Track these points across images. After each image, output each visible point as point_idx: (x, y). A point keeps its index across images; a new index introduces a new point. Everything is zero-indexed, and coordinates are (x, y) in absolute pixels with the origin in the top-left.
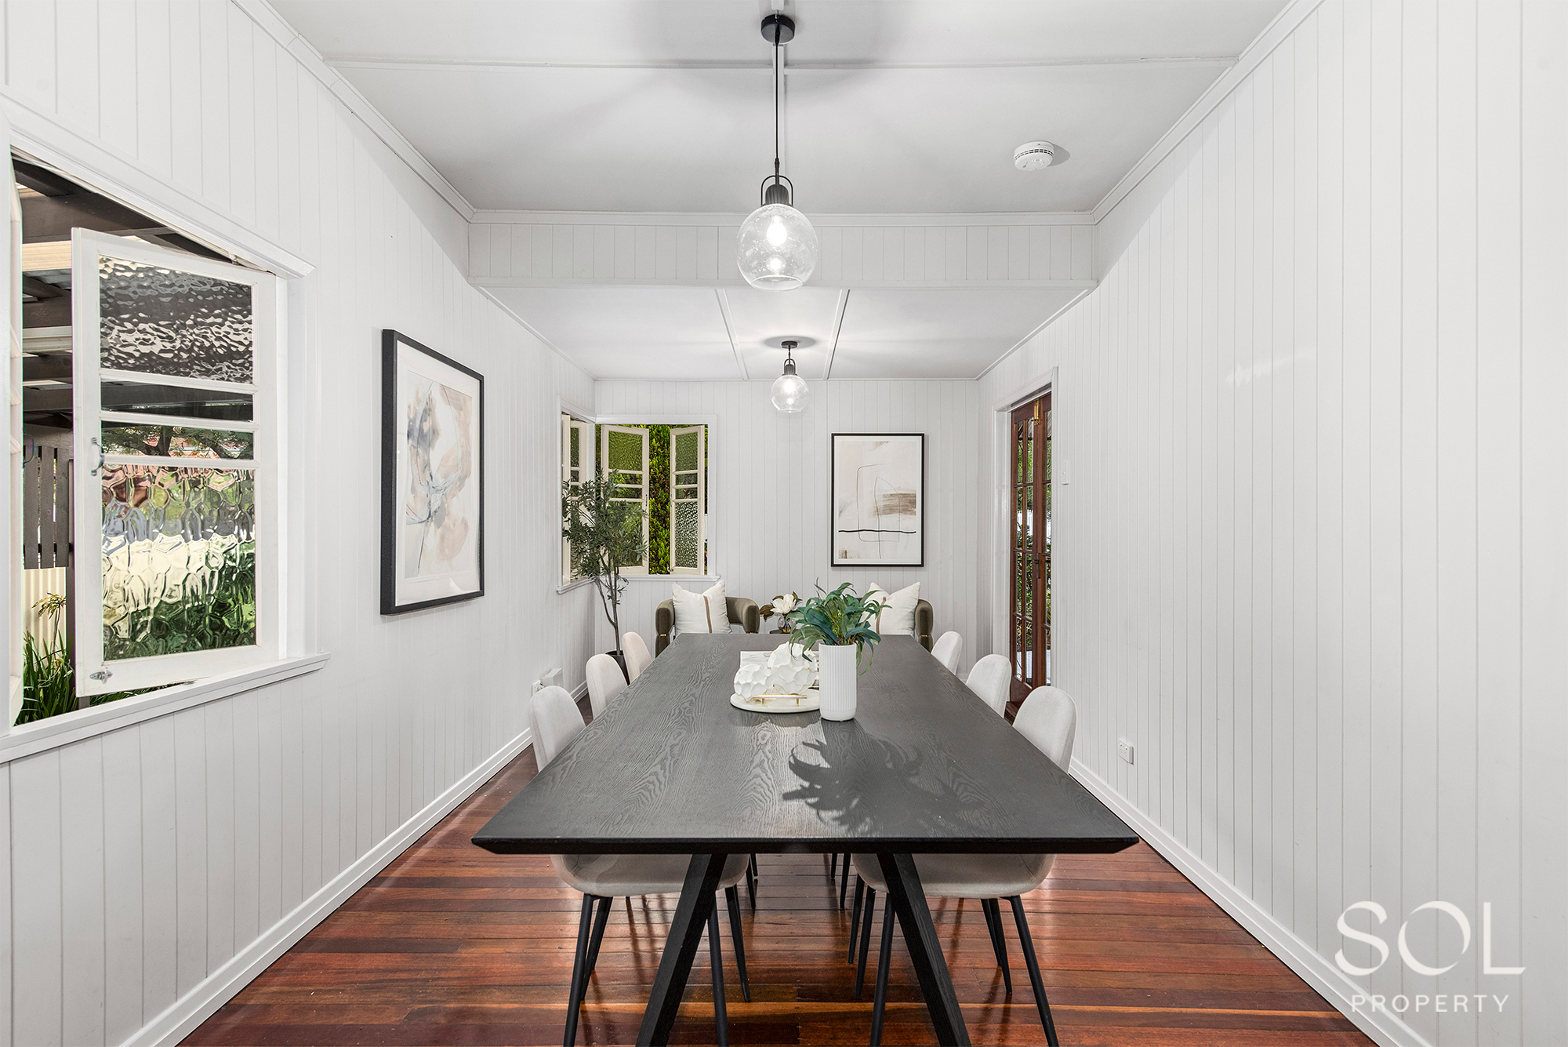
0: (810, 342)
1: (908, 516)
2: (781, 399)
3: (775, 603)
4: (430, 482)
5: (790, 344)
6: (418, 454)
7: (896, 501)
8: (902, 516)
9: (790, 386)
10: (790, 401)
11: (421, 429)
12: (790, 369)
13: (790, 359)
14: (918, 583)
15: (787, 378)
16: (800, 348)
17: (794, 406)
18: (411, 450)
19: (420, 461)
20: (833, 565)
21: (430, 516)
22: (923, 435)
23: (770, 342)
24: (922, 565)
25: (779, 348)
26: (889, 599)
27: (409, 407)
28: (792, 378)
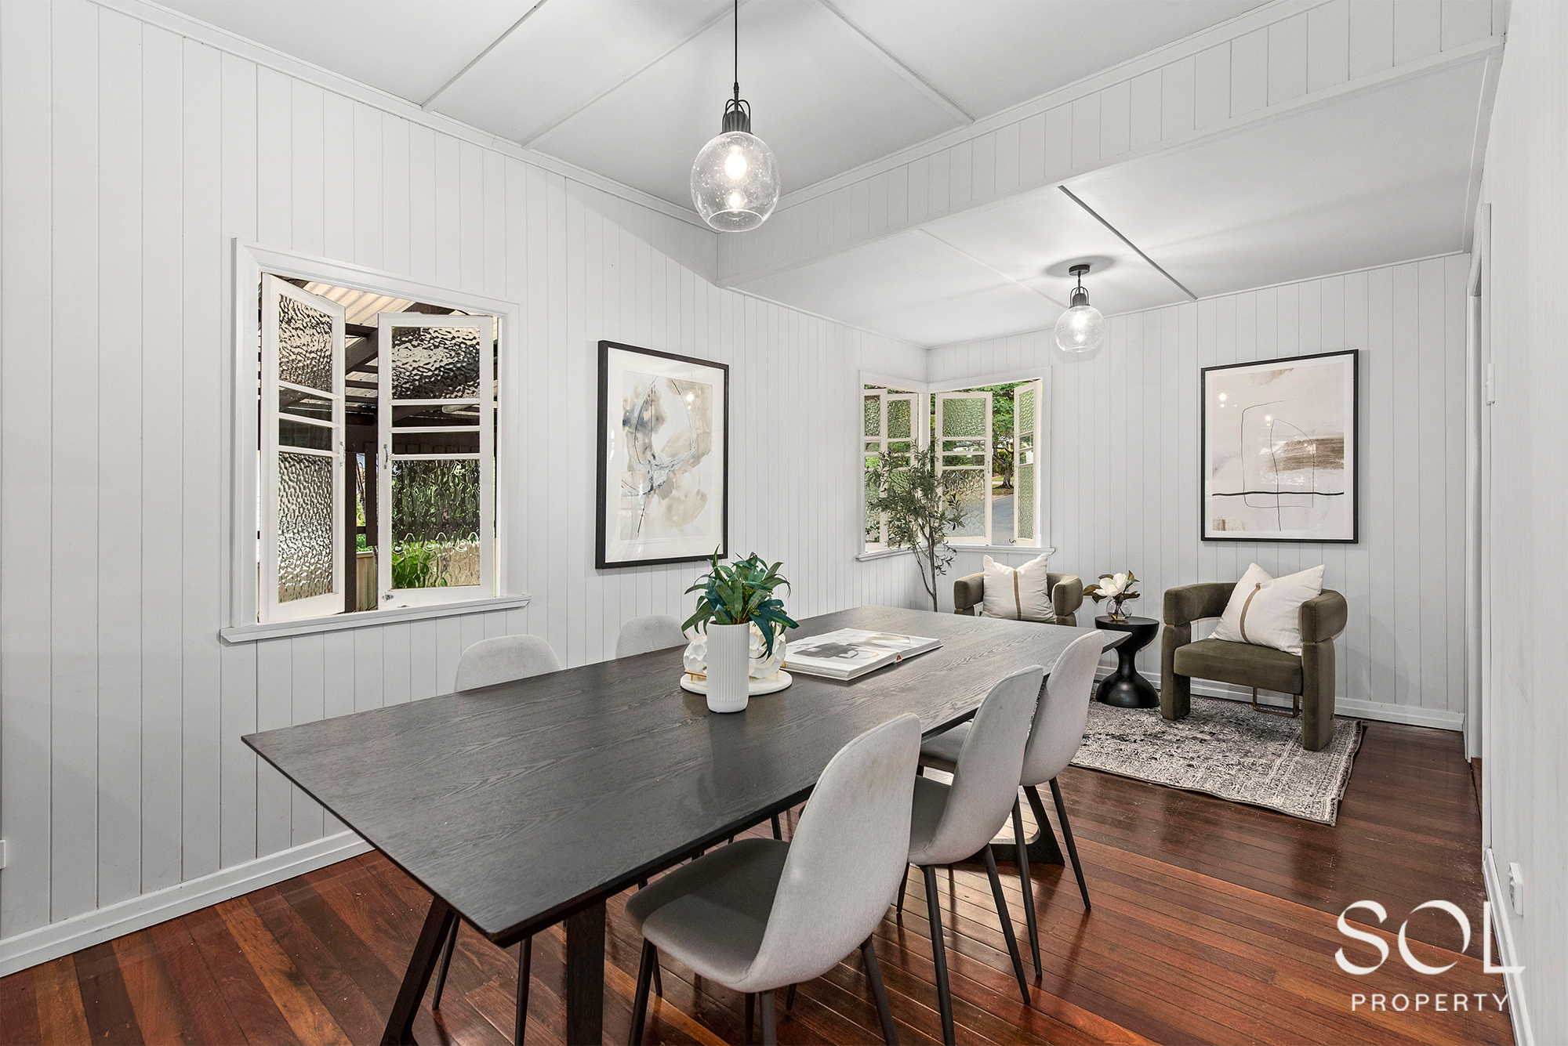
0: (1108, 262)
1: (1329, 471)
2: (1068, 336)
3: (1102, 583)
4: (653, 461)
5: (1080, 269)
6: (636, 438)
7: (1312, 449)
8: (1319, 471)
9: (1080, 319)
10: (1080, 338)
11: (640, 417)
12: (1080, 298)
13: (1079, 288)
14: (1321, 567)
15: (1076, 310)
16: (1094, 272)
17: (1085, 343)
18: (627, 436)
19: (639, 444)
20: (1203, 538)
21: (652, 489)
22: (1356, 353)
23: (1052, 271)
24: (1355, 541)
25: (1066, 276)
26: (1265, 586)
27: (625, 401)
28: (1081, 309)
